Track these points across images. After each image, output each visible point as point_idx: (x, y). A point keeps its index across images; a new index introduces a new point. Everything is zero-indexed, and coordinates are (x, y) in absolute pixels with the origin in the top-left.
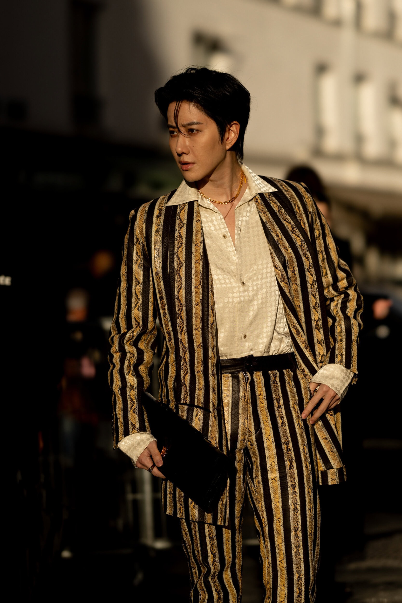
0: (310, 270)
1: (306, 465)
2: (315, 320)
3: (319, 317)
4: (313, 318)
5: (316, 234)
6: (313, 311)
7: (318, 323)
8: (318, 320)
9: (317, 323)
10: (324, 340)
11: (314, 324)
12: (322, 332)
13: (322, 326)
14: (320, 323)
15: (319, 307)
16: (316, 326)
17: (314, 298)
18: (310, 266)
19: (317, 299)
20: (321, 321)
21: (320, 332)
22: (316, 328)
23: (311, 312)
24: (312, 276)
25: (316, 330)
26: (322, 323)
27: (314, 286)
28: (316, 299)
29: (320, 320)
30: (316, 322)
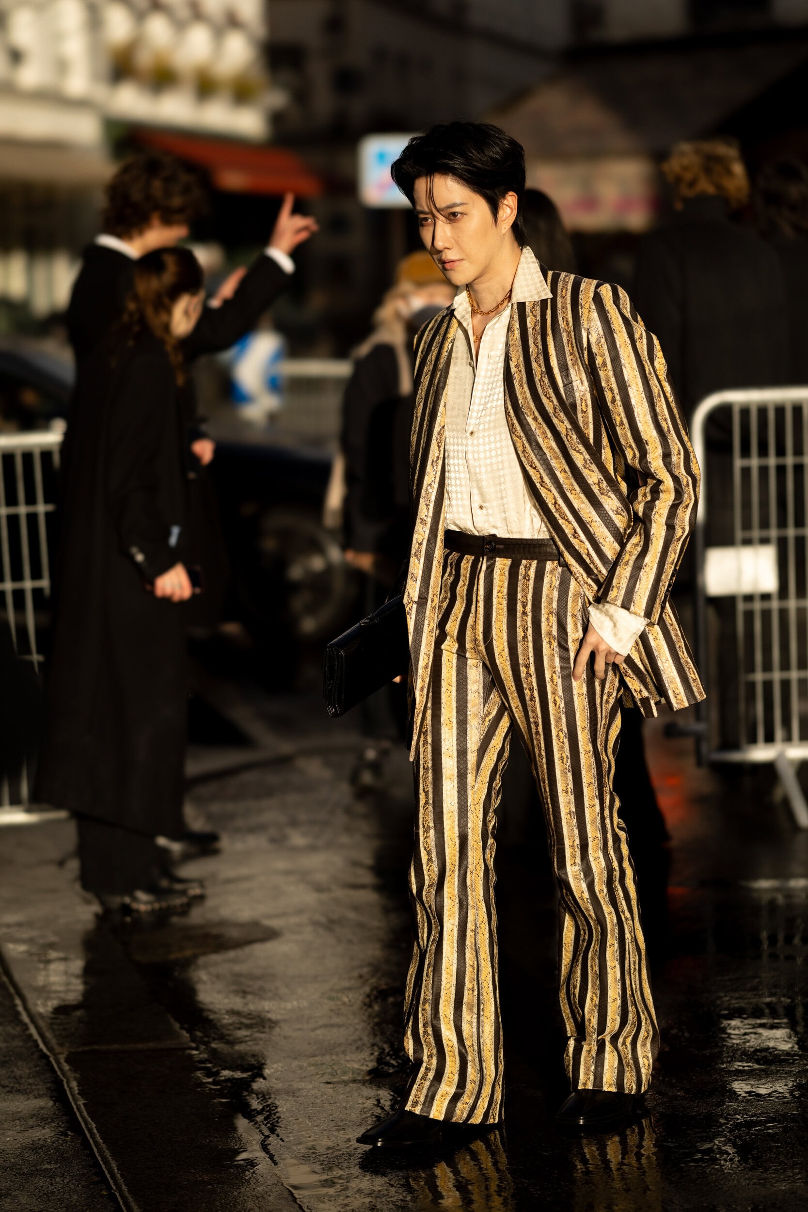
0: (556, 414)
2: (595, 484)
3: (599, 477)
4: (590, 482)
5: (597, 362)
6: (585, 473)
7: (601, 486)
8: (599, 482)
9: (599, 487)
10: (621, 506)
11: (595, 489)
12: (613, 496)
13: (609, 488)
14: (604, 484)
15: (591, 463)
16: (600, 491)
17: (578, 454)
18: (555, 408)
19: (584, 454)
20: (604, 482)
21: (609, 497)
22: (602, 494)
23: (584, 475)
24: (563, 423)
25: (603, 496)
26: (607, 483)
27: (571, 437)
28: (582, 453)
29: (602, 481)
30: (597, 485)
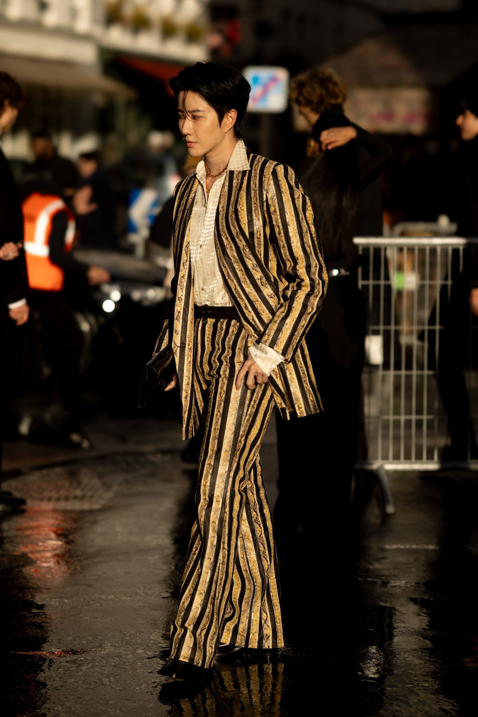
0: (238, 236)
1: (221, 392)
2: (258, 279)
3: (261, 275)
4: (256, 277)
5: (271, 210)
6: (253, 272)
7: (262, 281)
8: (261, 278)
9: (261, 281)
10: (273, 293)
11: (259, 282)
12: (269, 287)
13: (266, 282)
14: (264, 280)
15: (257, 267)
16: (261, 283)
17: (249, 260)
18: (237, 233)
19: (253, 261)
20: (264, 278)
21: (267, 287)
22: (263, 285)
23: (252, 273)
24: (241, 242)
25: (263, 287)
26: (266, 279)
27: (245, 250)
28: (251, 260)
29: (263, 277)
30: (259, 280)
